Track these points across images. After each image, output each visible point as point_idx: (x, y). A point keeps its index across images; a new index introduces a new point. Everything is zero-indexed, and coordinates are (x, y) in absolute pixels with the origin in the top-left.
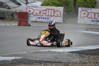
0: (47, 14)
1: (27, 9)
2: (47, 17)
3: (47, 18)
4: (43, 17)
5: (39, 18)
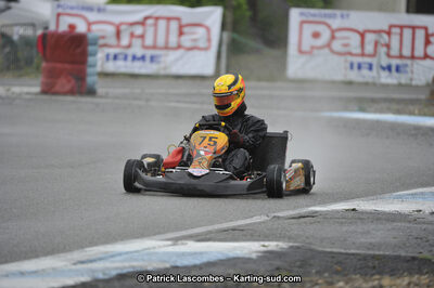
0: (149, 41)
1: (61, 18)
2: (149, 53)
3: (148, 59)
4: (130, 52)
5: (115, 57)
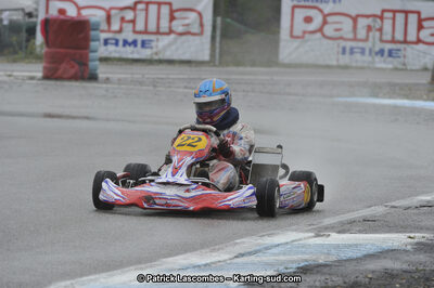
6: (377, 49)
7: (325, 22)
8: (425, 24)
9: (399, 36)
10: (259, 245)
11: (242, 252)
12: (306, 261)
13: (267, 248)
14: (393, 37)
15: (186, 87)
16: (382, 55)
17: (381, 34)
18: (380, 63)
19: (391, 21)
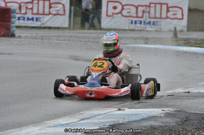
6: (147, 21)
7: (123, 9)
8: (170, 9)
9: (158, 15)
10: (91, 114)
11: (83, 118)
12: (114, 122)
13: (95, 116)
14: (155, 16)
15: (57, 40)
16: (150, 24)
17: (149, 14)
18: (149, 28)
19: (154, 8)
